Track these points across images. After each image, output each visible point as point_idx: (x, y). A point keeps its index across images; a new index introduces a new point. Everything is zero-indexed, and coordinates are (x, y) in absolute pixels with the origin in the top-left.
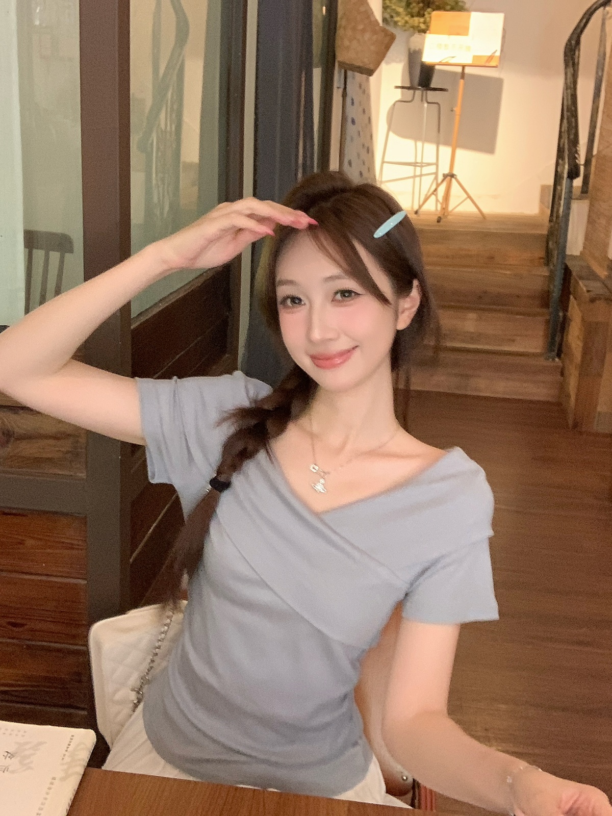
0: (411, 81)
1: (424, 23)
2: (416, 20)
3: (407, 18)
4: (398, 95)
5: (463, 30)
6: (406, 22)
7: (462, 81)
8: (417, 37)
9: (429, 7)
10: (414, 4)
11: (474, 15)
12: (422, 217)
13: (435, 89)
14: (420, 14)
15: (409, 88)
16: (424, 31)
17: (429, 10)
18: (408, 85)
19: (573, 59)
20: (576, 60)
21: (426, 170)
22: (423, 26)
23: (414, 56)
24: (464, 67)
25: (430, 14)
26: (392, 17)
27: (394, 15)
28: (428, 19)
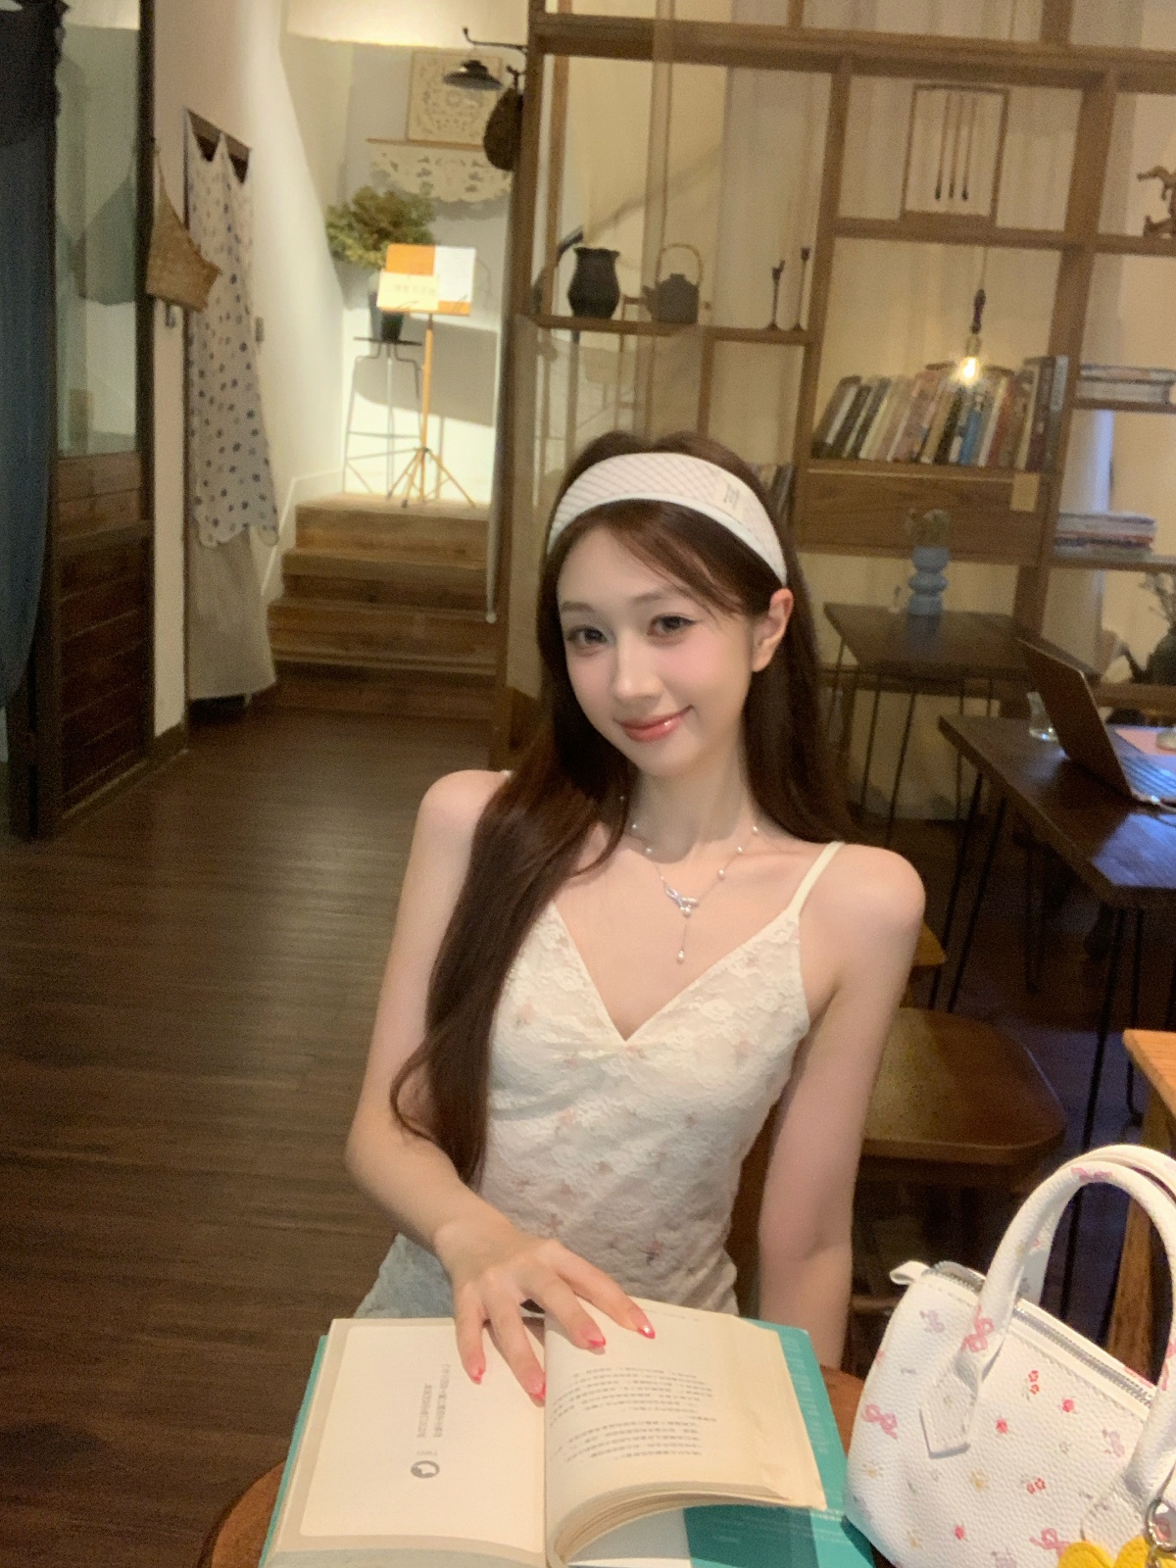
0: (374, 331)
1: (380, 257)
5: (426, 269)
6: (361, 257)
7: (431, 332)
8: (373, 276)
9: (384, 238)
10: (365, 236)
11: (439, 249)
13: (405, 343)
14: (376, 248)
15: (372, 341)
16: (383, 267)
17: (385, 242)
18: (372, 337)
22: (378, 262)
24: (431, 315)
25: (386, 247)
27: (346, 247)
28: (384, 254)
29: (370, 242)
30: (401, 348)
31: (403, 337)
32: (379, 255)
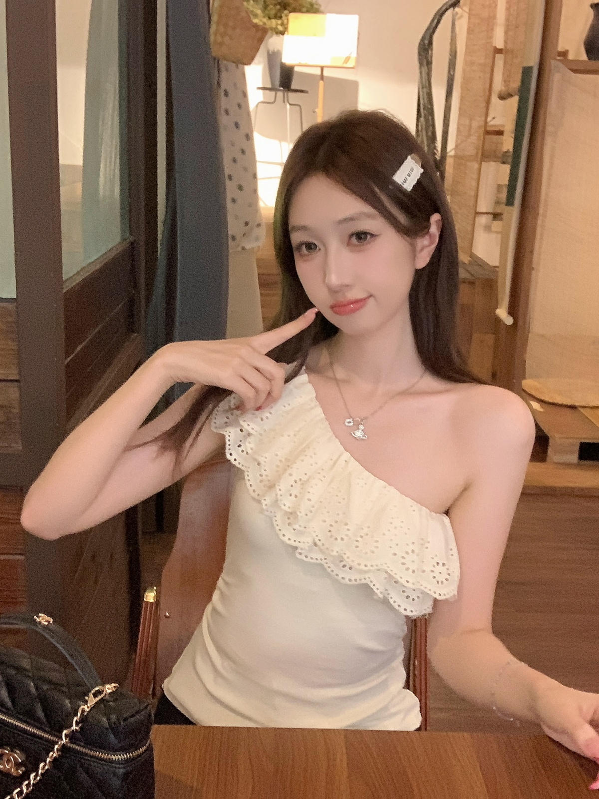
0: (272, 83)
1: (282, 24)
2: (274, 22)
3: (265, 20)
4: (261, 95)
5: (319, 31)
6: (264, 24)
7: (321, 82)
8: (275, 39)
9: (285, 9)
10: (271, 7)
11: (328, 16)
13: (296, 91)
14: (278, 16)
15: (270, 90)
16: (283, 33)
17: (286, 12)
18: (269, 86)
19: (426, 58)
20: (430, 59)
22: (280, 28)
23: (273, 58)
24: (322, 68)
25: (287, 16)
28: (285, 21)
29: (273, 12)
30: (291, 94)
31: (293, 87)
32: (279, 22)
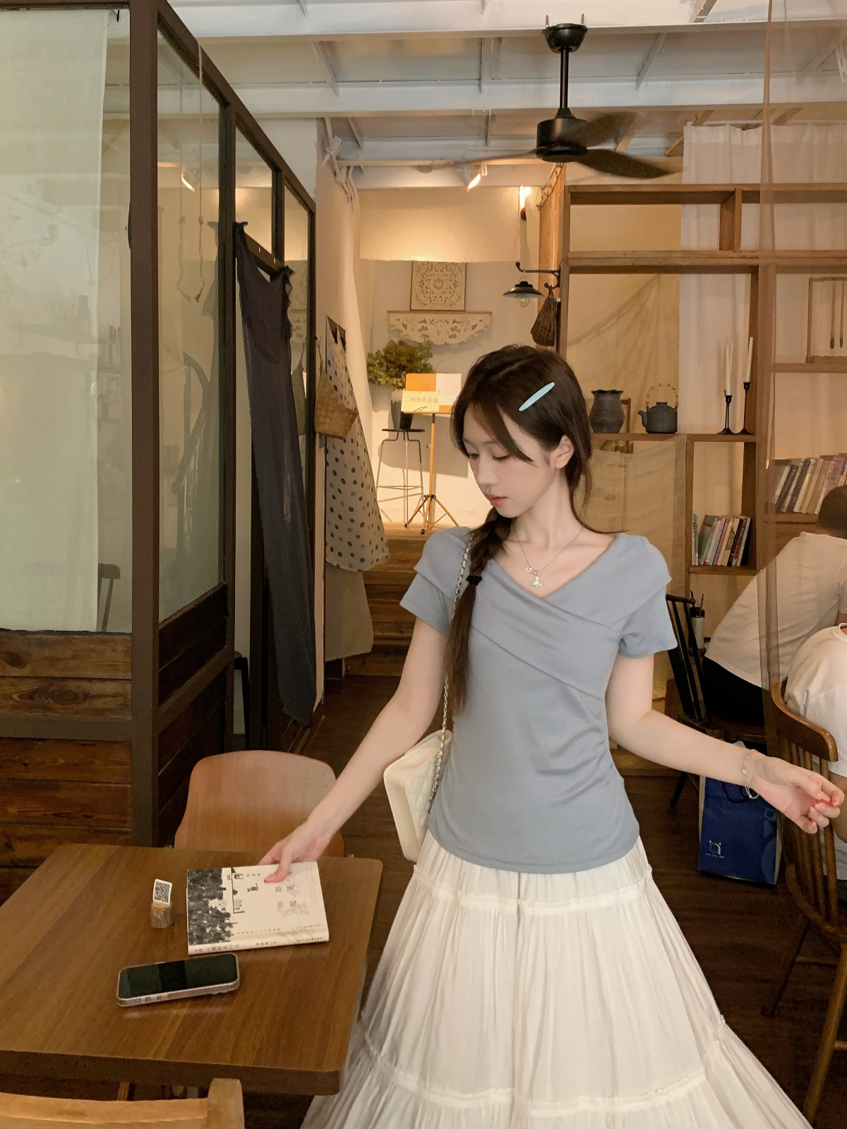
0: (395, 425)
1: (401, 382)
2: (395, 381)
3: (387, 379)
4: (386, 435)
5: (431, 387)
7: (433, 424)
8: (396, 392)
9: (404, 370)
10: (391, 369)
11: (438, 375)
12: (410, 529)
13: (414, 430)
14: (398, 376)
15: (393, 431)
16: (403, 387)
17: (404, 373)
18: (393, 428)
21: (410, 492)
22: (400, 384)
23: (395, 406)
24: (434, 414)
25: (404, 375)
26: (376, 378)
27: (378, 376)
28: (404, 379)
29: (393, 373)
30: (411, 434)
31: (412, 428)
32: (399, 380)
